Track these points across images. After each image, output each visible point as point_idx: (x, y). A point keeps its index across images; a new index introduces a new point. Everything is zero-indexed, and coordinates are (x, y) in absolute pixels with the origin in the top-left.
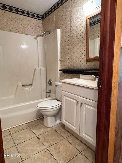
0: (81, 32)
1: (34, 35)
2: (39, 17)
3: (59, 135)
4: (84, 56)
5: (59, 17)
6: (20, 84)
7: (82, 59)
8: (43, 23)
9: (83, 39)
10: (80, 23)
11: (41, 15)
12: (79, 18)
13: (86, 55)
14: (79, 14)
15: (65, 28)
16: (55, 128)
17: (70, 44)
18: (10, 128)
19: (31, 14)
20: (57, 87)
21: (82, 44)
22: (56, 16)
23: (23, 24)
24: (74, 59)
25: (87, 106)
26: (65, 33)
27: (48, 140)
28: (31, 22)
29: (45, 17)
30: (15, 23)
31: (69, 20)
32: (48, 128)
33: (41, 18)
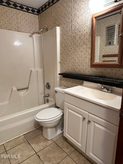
0: (84, 33)
1: (29, 32)
2: (35, 12)
3: (61, 150)
4: (88, 60)
5: (58, 12)
6: (15, 89)
7: (85, 64)
8: (39, 19)
9: (87, 40)
10: (83, 21)
11: (36, 9)
12: (83, 16)
13: (91, 60)
14: (82, 10)
15: (65, 26)
16: (56, 141)
17: (72, 45)
18: (5, 142)
19: (25, 7)
20: (57, 93)
21: (86, 46)
22: (54, 12)
23: (15, 20)
24: (76, 63)
25: (96, 125)
26: (65, 31)
27: (50, 158)
28: (25, 17)
29: (41, 11)
30: (6, 18)
31: (71, 17)
32: (49, 140)
33: (36, 12)
